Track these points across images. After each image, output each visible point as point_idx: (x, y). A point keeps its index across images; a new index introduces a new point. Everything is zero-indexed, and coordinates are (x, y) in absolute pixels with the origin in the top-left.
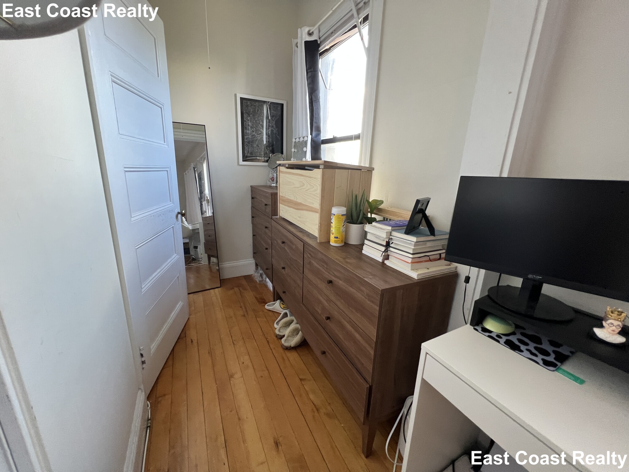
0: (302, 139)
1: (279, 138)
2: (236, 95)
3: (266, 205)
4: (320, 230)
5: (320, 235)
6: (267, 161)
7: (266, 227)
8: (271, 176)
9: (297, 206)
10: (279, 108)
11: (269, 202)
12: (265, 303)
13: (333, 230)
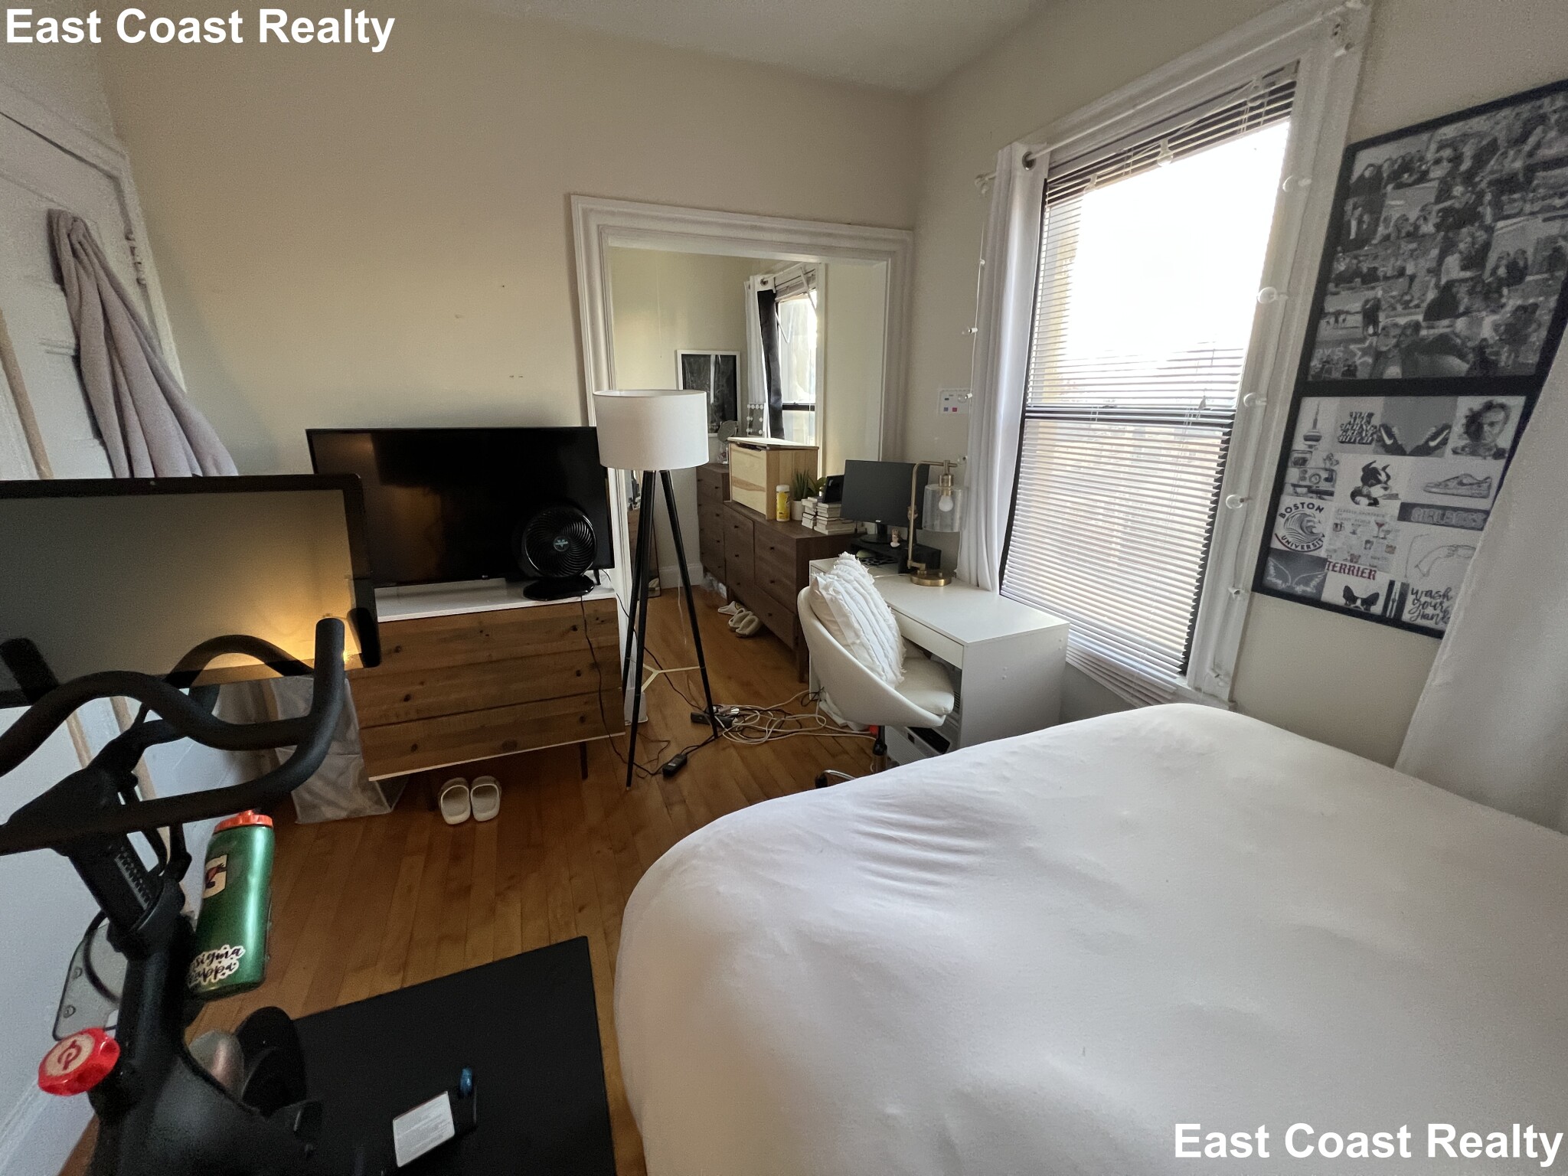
0: (757, 407)
1: (732, 399)
2: (676, 352)
3: (716, 488)
4: (768, 508)
5: (768, 512)
6: (716, 431)
7: (718, 515)
8: (721, 451)
9: (748, 486)
10: (731, 362)
11: (720, 485)
12: (717, 607)
13: (778, 506)
